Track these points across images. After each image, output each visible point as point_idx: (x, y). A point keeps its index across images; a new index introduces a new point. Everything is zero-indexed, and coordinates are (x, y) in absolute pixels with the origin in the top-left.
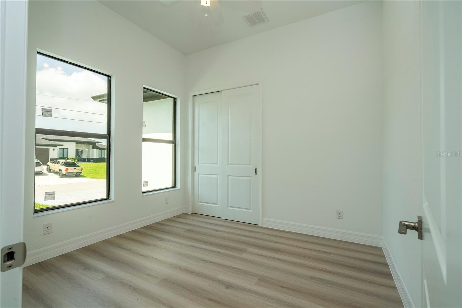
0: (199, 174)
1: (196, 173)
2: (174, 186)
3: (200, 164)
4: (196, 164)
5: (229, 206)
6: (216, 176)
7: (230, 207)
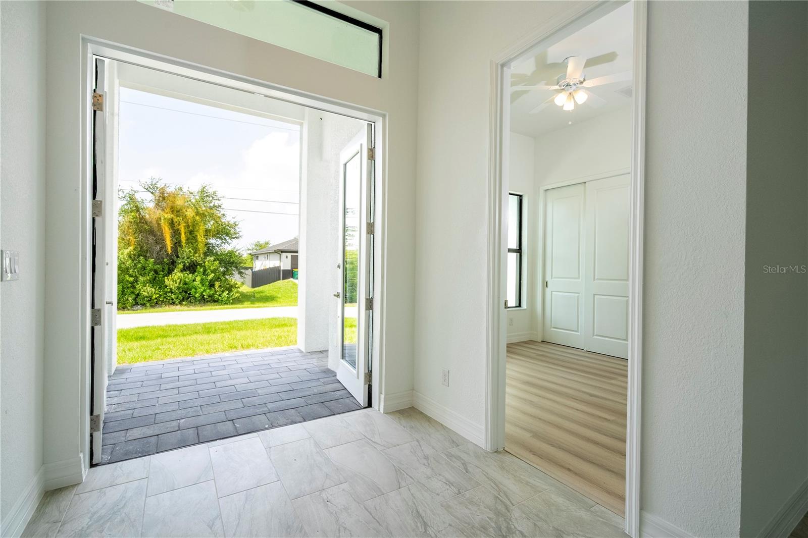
0: (552, 292)
1: (548, 290)
2: (520, 305)
3: (553, 279)
4: (548, 279)
5: (595, 334)
6: (577, 295)
7: (597, 335)
